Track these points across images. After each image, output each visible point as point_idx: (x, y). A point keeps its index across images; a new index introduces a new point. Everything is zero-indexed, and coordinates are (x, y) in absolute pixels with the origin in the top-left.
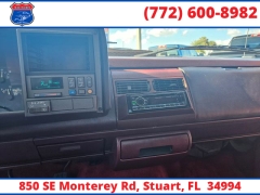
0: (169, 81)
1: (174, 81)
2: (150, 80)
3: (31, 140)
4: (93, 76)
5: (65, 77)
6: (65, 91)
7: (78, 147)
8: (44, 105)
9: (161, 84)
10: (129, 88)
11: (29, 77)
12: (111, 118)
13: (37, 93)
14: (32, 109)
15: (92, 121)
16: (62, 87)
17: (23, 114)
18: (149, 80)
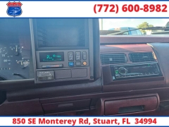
0: (141, 54)
1: (145, 54)
2: (127, 53)
3: (38, 99)
4: (87, 51)
5: (66, 52)
6: (66, 63)
7: (72, 104)
8: (49, 74)
9: (135, 56)
10: (111, 60)
11: (38, 52)
12: (98, 83)
13: (45, 65)
14: (40, 78)
15: (83, 86)
16: (63, 60)
17: (33, 81)
18: (125, 53)
